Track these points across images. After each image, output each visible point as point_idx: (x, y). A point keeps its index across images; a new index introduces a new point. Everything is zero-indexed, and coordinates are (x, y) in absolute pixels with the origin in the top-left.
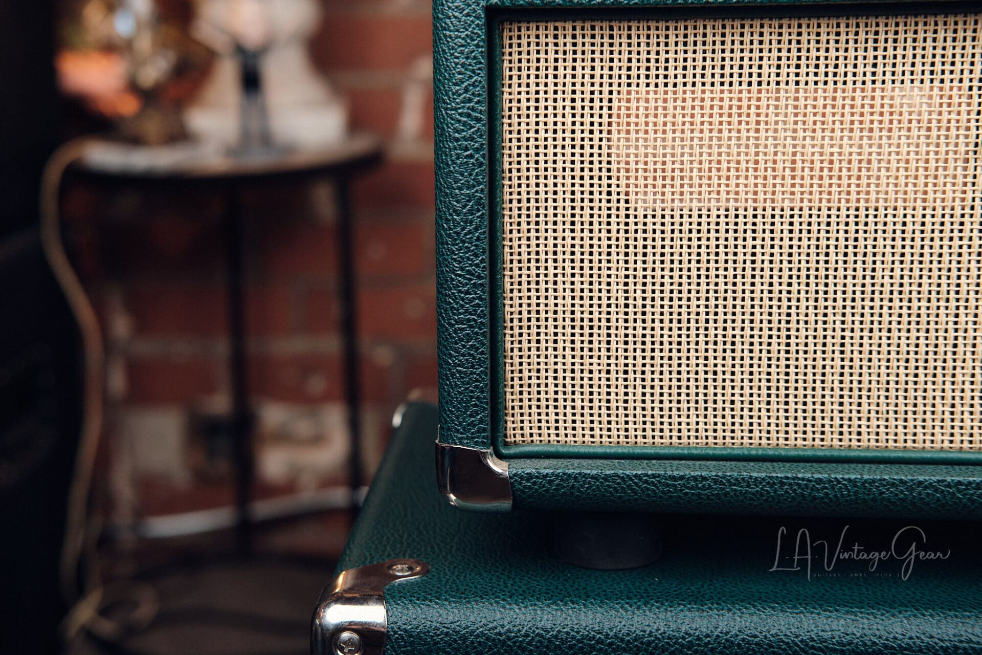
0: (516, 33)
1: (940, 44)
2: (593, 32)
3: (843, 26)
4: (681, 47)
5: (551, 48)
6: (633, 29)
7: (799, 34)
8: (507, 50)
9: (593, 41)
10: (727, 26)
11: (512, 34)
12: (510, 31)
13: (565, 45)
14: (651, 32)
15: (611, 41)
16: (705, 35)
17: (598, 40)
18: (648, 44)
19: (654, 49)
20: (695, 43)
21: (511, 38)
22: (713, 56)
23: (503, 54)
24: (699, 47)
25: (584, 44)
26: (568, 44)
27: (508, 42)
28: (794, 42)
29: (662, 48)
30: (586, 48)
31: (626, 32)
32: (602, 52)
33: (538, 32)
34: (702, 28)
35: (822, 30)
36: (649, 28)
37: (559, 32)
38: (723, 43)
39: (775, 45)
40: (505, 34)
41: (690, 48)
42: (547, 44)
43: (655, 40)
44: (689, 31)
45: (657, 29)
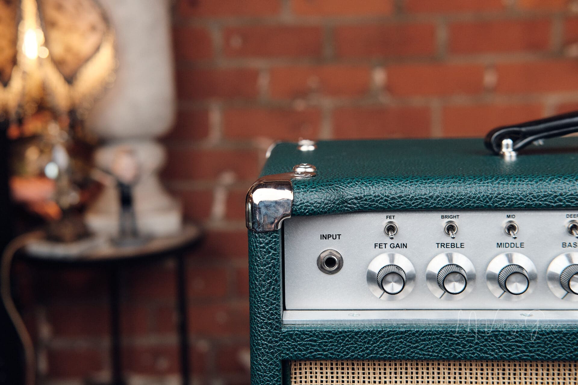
0: (299, 367)
1: (540, 377)
2: (343, 366)
3: (484, 365)
4: (393, 375)
5: (319, 375)
6: (366, 365)
7: (460, 369)
8: (294, 376)
9: (343, 371)
10: (419, 364)
11: (296, 367)
12: (295, 365)
13: (327, 373)
14: (376, 367)
15: (353, 371)
16: (406, 369)
17: (346, 371)
18: (374, 373)
19: (377, 376)
20: (401, 373)
21: (295, 369)
22: (412, 380)
23: (291, 378)
24: (404, 375)
25: (337, 373)
26: (328, 373)
27: (294, 371)
28: (457, 374)
29: (382, 376)
30: (339, 375)
31: (361, 367)
32: (348, 377)
33: (311, 366)
34: (405, 365)
35: (473, 367)
36: (374, 365)
37: (323, 367)
38: (417, 373)
39: (446, 375)
40: (292, 367)
41: (398, 375)
42: (316, 373)
43: (378, 371)
44: (397, 367)
45: (379, 365)
